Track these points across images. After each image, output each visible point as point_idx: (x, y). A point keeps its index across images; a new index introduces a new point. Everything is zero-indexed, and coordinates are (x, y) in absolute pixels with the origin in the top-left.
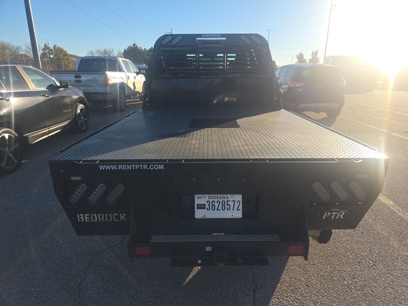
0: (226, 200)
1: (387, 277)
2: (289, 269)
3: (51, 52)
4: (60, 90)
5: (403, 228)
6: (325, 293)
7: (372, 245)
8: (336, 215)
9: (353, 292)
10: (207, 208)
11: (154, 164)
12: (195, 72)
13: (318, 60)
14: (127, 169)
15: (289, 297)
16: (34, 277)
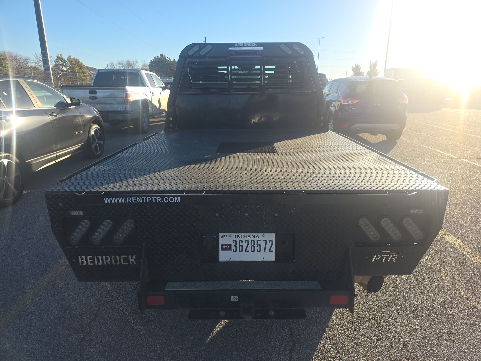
0: (255, 240)
1: (452, 333)
2: (334, 323)
3: (64, 64)
4: (71, 108)
5: (473, 273)
6: (376, 352)
7: (435, 294)
8: (387, 258)
9: (409, 351)
10: (233, 249)
11: (169, 197)
12: (227, 87)
13: (377, 72)
14: (137, 202)
15: (333, 358)
16: (29, 331)
